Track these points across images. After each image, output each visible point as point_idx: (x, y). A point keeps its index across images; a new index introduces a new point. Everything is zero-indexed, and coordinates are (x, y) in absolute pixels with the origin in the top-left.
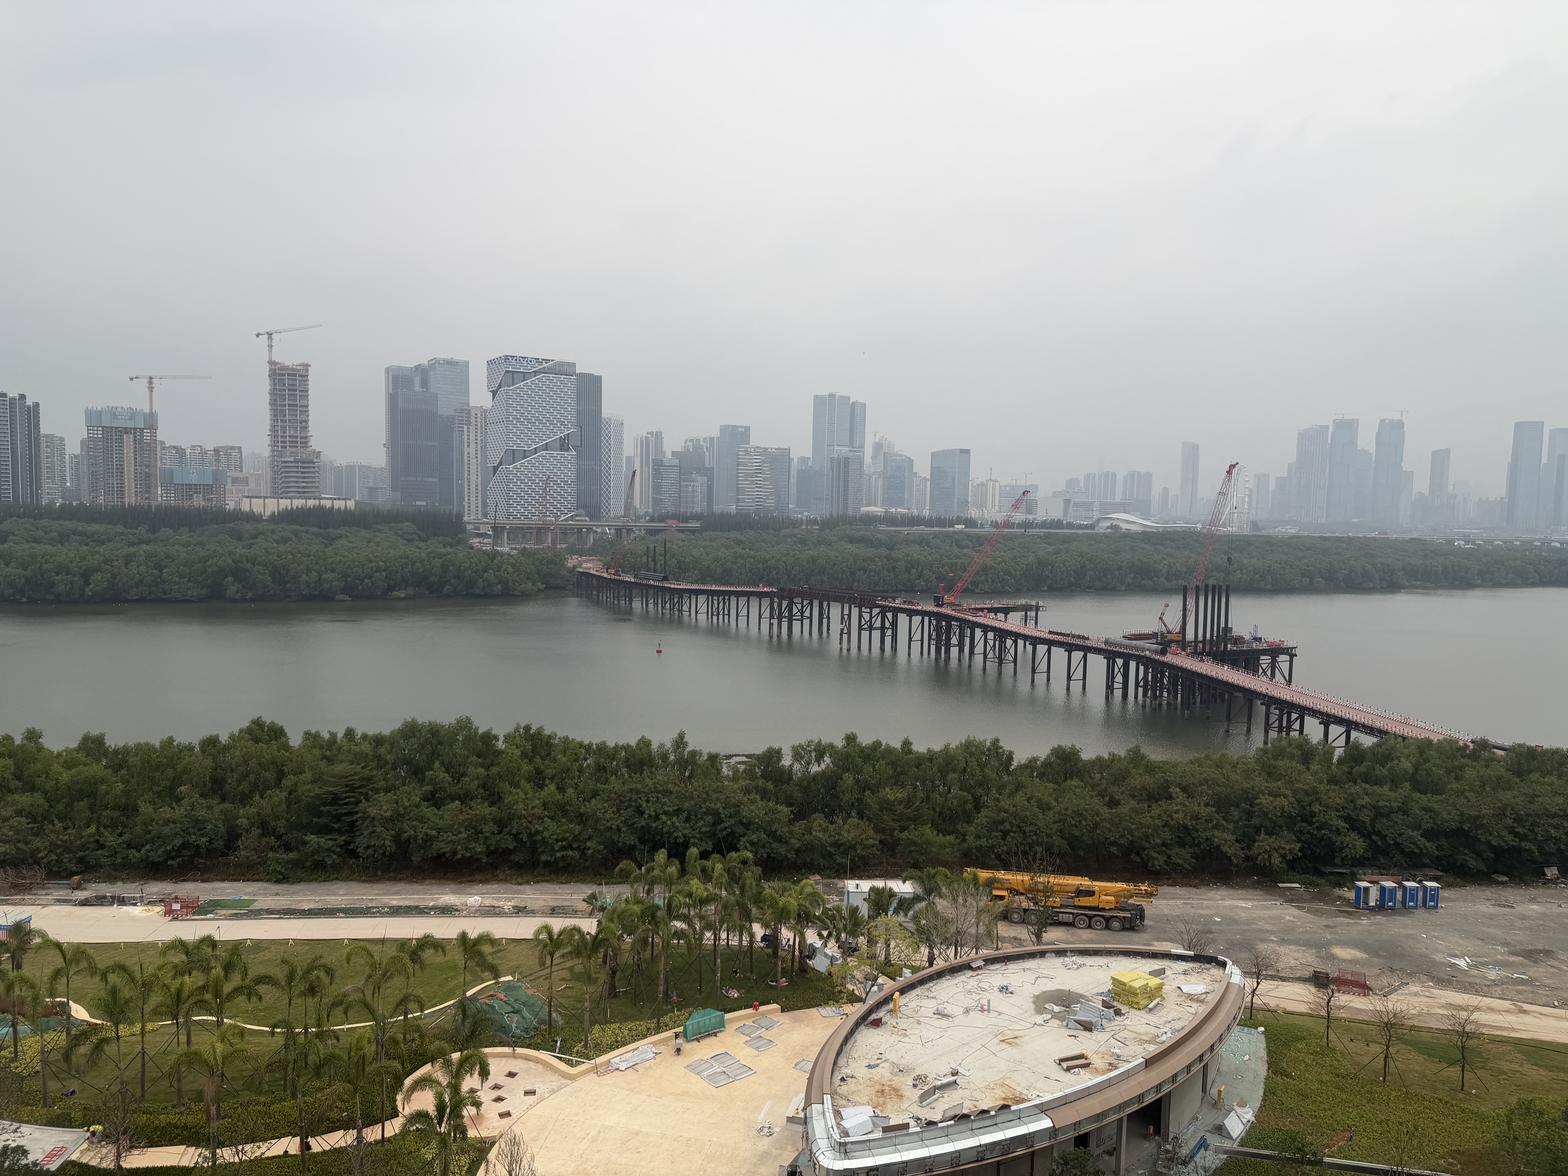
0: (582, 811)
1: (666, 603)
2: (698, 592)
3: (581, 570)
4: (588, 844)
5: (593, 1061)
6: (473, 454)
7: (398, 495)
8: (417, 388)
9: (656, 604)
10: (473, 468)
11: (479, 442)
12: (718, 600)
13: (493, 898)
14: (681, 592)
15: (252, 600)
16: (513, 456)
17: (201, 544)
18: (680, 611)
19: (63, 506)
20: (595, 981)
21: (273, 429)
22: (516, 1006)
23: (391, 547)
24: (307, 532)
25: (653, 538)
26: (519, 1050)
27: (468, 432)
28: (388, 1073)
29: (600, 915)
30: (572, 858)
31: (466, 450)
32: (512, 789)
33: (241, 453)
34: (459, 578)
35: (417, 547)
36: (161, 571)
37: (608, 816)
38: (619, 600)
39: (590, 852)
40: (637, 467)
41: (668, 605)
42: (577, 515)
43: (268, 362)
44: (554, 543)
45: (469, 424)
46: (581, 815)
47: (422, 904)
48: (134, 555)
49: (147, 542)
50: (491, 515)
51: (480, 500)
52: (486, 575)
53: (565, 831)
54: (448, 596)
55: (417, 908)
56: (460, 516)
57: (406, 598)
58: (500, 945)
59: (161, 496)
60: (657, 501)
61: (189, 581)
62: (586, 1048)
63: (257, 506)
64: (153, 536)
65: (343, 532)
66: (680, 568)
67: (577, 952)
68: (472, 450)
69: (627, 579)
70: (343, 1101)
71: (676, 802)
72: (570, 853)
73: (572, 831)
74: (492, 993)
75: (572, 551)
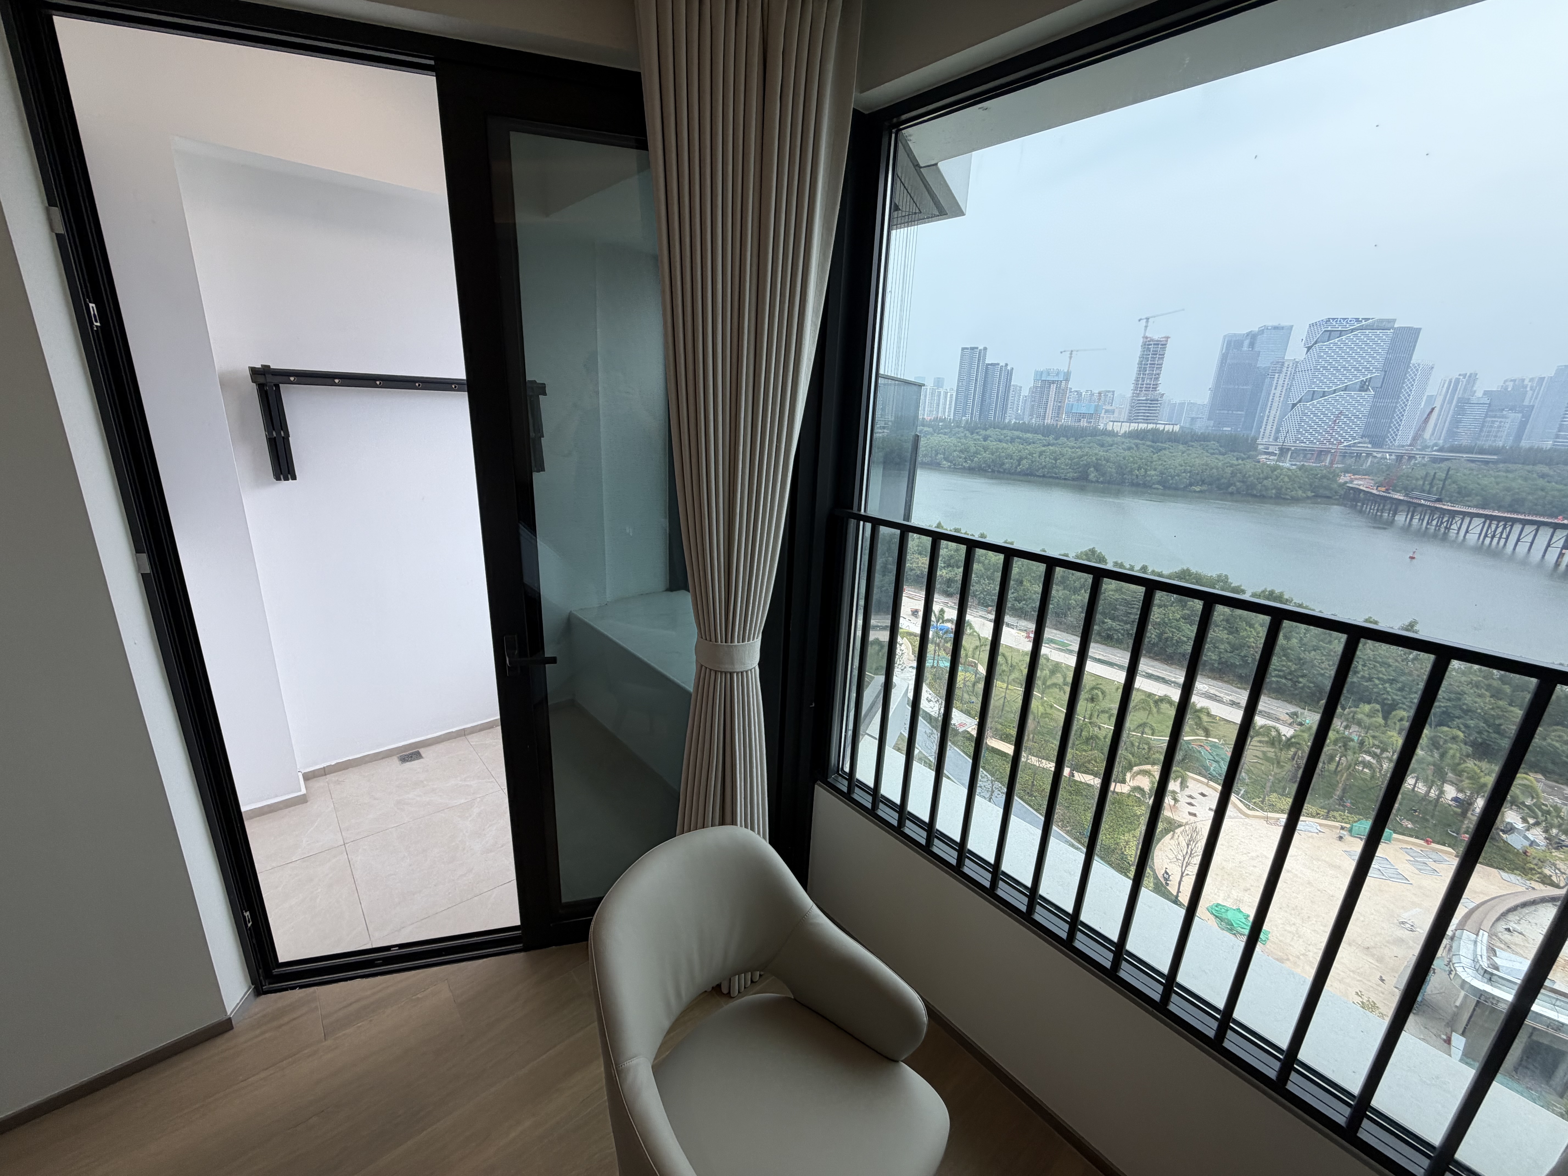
0: (1301, 656)
1: (1433, 520)
2: (1473, 516)
3: (1351, 485)
4: (1301, 680)
5: (1266, 813)
6: (1277, 395)
7: (1212, 423)
8: (1245, 348)
9: (1421, 520)
10: (1275, 405)
11: (1285, 385)
12: (1497, 525)
13: (1217, 690)
14: (1453, 514)
15: (1102, 483)
16: (1313, 395)
17: (1080, 447)
18: (1448, 528)
19: (1015, 423)
20: (1282, 767)
21: (1137, 380)
22: (1217, 758)
23: (1197, 457)
24: (1144, 444)
25: (1436, 466)
26: (1211, 783)
27: (1278, 378)
28: (1125, 758)
29: (1298, 728)
30: (1285, 685)
31: (1273, 391)
32: (1248, 628)
33: (1113, 395)
34: (1243, 482)
35: (1217, 459)
36: (1056, 461)
37: (1323, 666)
38: (1382, 512)
39: (1300, 685)
40: (1438, 404)
41: (1434, 523)
42: (1359, 443)
43: (1143, 337)
44: (1332, 463)
45: (1280, 372)
46: (1301, 659)
47: (1167, 678)
48: (1044, 451)
49: (1052, 445)
50: (1281, 440)
51: (1274, 428)
52: (1265, 482)
53: (1283, 666)
54: (1232, 494)
55: (1163, 679)
56: (1255, 439)
57: (1201, 491)
58: (1214, 719)
59: (1065, 420)
60: (1452, 433)
61: (1070, 468)
62: (1262, 803)
63: (1117, 427)
64: (1055, 442)
65: (1167, 446)
66: (1459, 493)
67: (1272, 743)
68: (1278, 392)
69: (1396, 497)
70: (1096, 761)
71: (1394, 674)
72: (1284, 681)
73: (1288, 667)
74: (1202, 744)
75: (1346, 471)
